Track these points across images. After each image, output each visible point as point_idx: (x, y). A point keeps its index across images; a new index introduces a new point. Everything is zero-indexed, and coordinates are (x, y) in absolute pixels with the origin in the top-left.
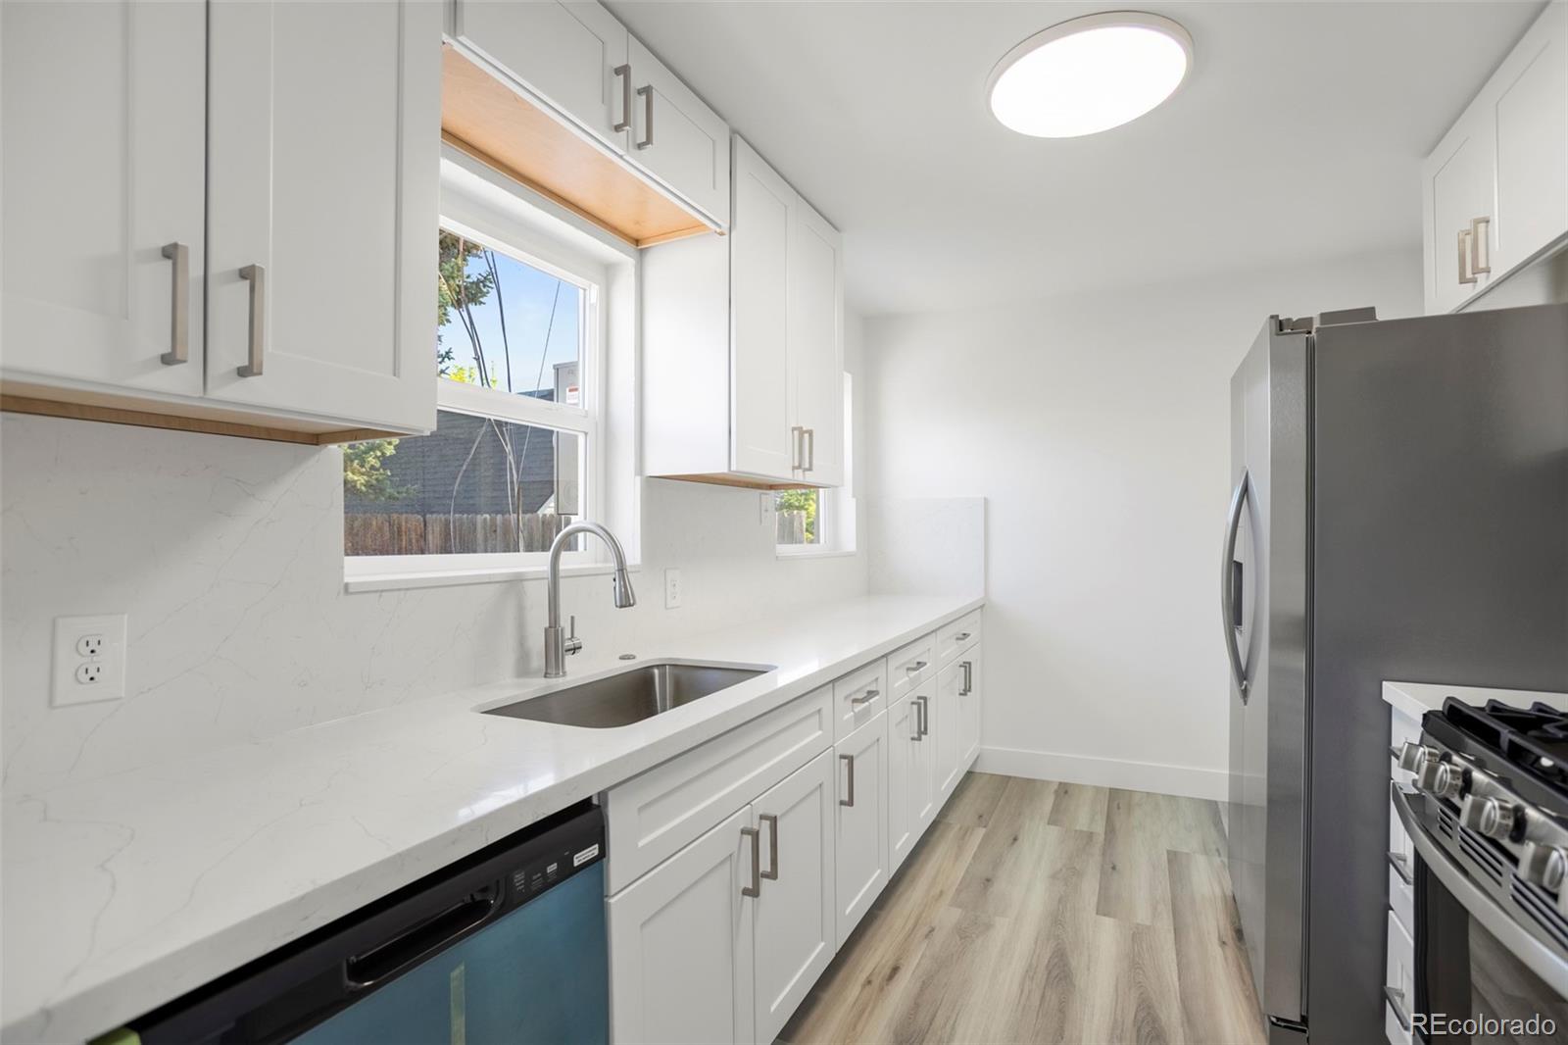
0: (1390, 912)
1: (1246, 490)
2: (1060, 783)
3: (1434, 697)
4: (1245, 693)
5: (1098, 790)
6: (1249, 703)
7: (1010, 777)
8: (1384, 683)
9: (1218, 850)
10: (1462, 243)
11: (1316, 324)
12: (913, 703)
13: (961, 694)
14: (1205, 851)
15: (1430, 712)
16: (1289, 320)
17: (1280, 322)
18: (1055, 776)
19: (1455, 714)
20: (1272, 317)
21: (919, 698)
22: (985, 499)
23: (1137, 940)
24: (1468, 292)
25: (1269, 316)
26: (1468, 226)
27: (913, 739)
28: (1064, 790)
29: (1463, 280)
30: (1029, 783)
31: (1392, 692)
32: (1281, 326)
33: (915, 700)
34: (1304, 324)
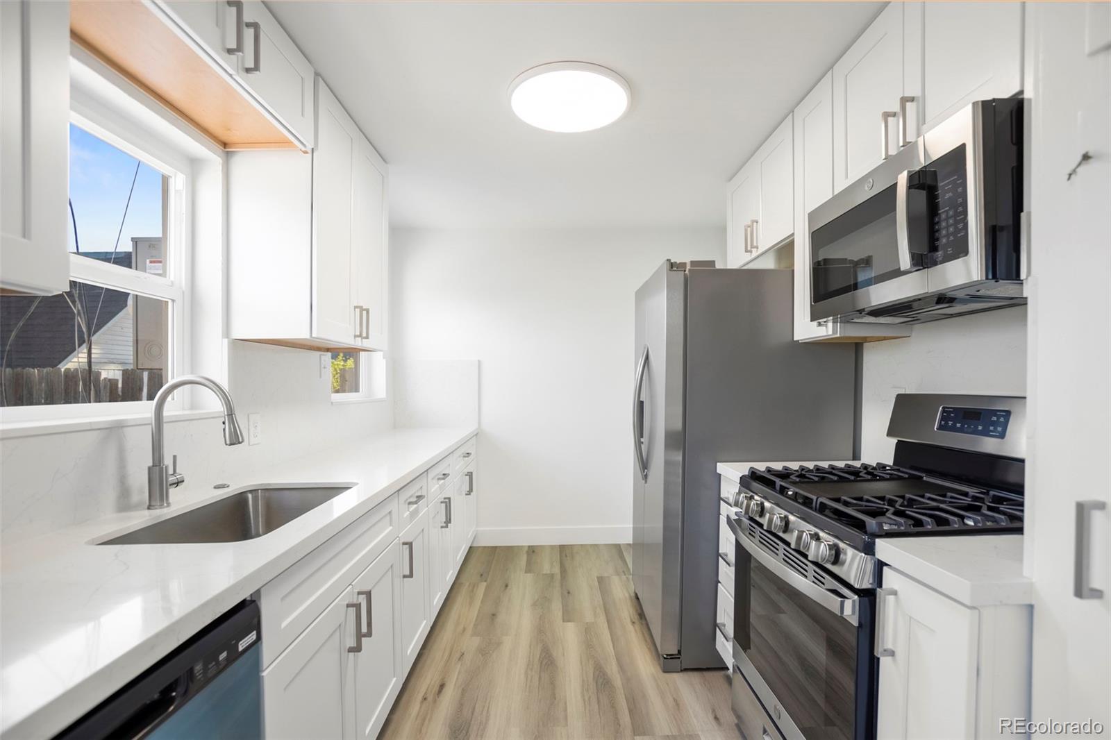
0: (719, 584)
1: (647, 358)
2: (529, 546)
3: (743, 469)
4: (646, 477)
5: (552, 547)
6: (648, 482)
7: (496, 547)
8: (718, 464)
9: (624, 572)
10: (746, 230)
11: (688, 267)
12: (442, 502)
13: (466, 494)
14: (618, 574)
15: (743, 476)
16: (676, 263)
17: (672, 263)
18: (526, 543)
19: (754, 476)
20: (668, 260)
21: (445, 498)
22: (479, 361)
23: (588, 632)
24: (748, 257)
25: (666, 259)
26: (749, 223)
27: (442, 527)
28: (532, 550)
29: (746, 251)
30: (509, 549)
31: (722, 468)
32: (672, 266)
33: (443, 500)
34: (682, 266)
